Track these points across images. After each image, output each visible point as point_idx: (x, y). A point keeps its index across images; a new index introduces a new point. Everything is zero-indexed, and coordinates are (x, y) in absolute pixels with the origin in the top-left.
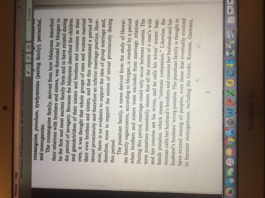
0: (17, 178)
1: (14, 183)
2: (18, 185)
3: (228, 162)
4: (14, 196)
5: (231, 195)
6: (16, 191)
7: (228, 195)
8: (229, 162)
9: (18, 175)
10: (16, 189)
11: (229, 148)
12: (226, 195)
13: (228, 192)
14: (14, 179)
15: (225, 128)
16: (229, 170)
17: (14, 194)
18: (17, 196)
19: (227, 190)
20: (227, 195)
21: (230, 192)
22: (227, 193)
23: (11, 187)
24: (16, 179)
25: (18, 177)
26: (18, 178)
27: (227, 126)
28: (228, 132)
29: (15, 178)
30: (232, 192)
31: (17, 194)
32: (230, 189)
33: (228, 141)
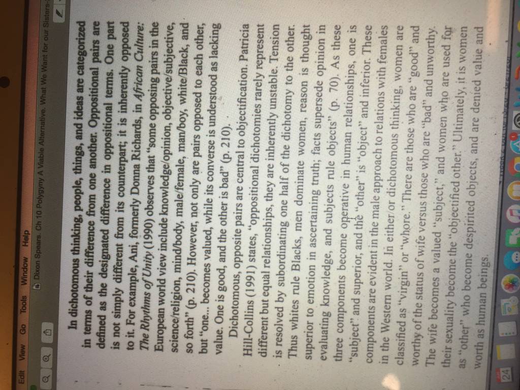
0: (27, 244)
1: (20, 256)
2: (29, 260)
3: (512, 214)
4: (20, 283)
5: (514, 291)
6: (26, 272)
7: (507, 291)
8: (514, 214)
9: (30, 237)
10: (25, 268)
11: (514, 180)
12: (502, 290)
13: (507, 285)
14: (21, 246)
15: (509, 133)
16: (512, 233)
17: (20, 280)
18: (26, 284)
19: (506, 279)
20: (504, 289)
21: (512, 285)
22: (503, 286)
23: (14, 264)
24: (25, 246)
25: (30, 241)
26: (29, 244)
27: (514, 128)
28: (515, 144)
29: (24, 244)
30: (516, 284)
31: (26, 280)
32: (512, 278)
33: (514, 164)
